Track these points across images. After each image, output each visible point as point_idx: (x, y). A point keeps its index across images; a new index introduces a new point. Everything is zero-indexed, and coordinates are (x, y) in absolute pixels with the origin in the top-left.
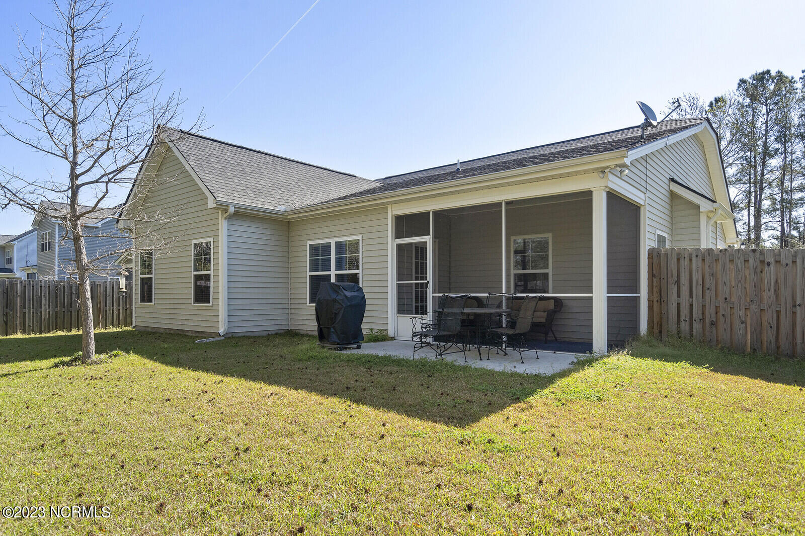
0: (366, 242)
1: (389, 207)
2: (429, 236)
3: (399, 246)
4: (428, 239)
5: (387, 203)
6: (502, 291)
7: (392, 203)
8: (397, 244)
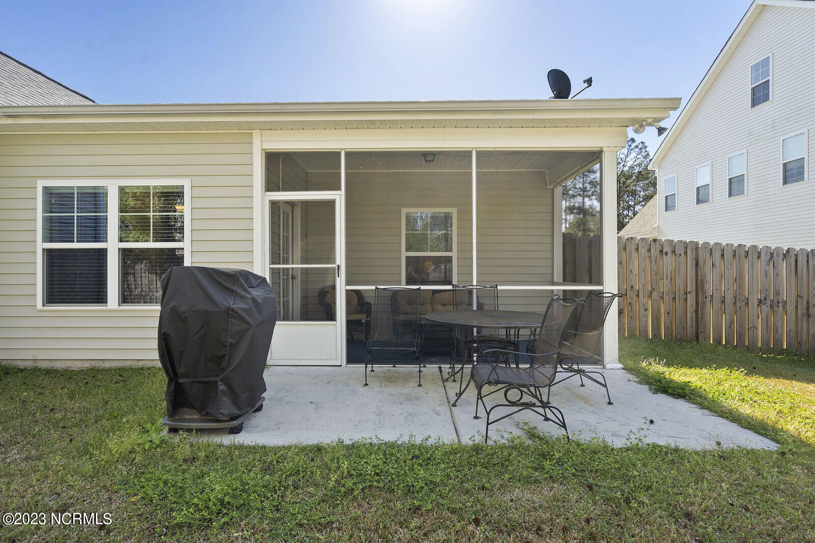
0: (198, 192)
1: (256, 134)
2: (339, 192)
3: (274, 204)
4: (338, 197)
5: (252, 126)
6: (472, 281)
7: (263, 127)
8: (270, 201)
